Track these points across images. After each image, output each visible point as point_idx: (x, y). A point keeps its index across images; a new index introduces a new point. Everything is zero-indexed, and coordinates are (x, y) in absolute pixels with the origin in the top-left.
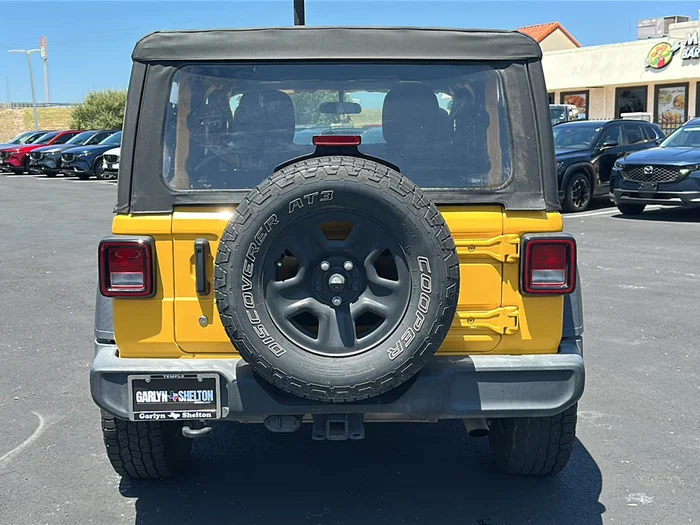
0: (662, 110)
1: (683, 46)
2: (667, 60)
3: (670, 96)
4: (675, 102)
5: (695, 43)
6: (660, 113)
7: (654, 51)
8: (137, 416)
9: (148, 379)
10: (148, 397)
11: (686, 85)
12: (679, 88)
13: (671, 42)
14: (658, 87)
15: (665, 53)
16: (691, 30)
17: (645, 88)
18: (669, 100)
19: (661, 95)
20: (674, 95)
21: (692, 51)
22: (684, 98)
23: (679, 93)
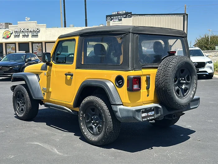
0: (8, 51)
1: (14, 32)
2: (9, 36)
3: (10, 47)
4: (12, 48)
5: (18, 31)
6: (7, 52)
7: (5, 33)
8: (142, 120)
9: (144, 110)
10: (144, 115)
11: (15, 43)
12: (13, 44)
13: (10, 30)
14: (6, 44)
15: (8, 34)
16: (16, 28)
17: (2, 44)
18: (10, 48)
19: (7, 46)
20: (11, 47)
21: (17, 33)
22: (15, 47)
23: (13, 46)
